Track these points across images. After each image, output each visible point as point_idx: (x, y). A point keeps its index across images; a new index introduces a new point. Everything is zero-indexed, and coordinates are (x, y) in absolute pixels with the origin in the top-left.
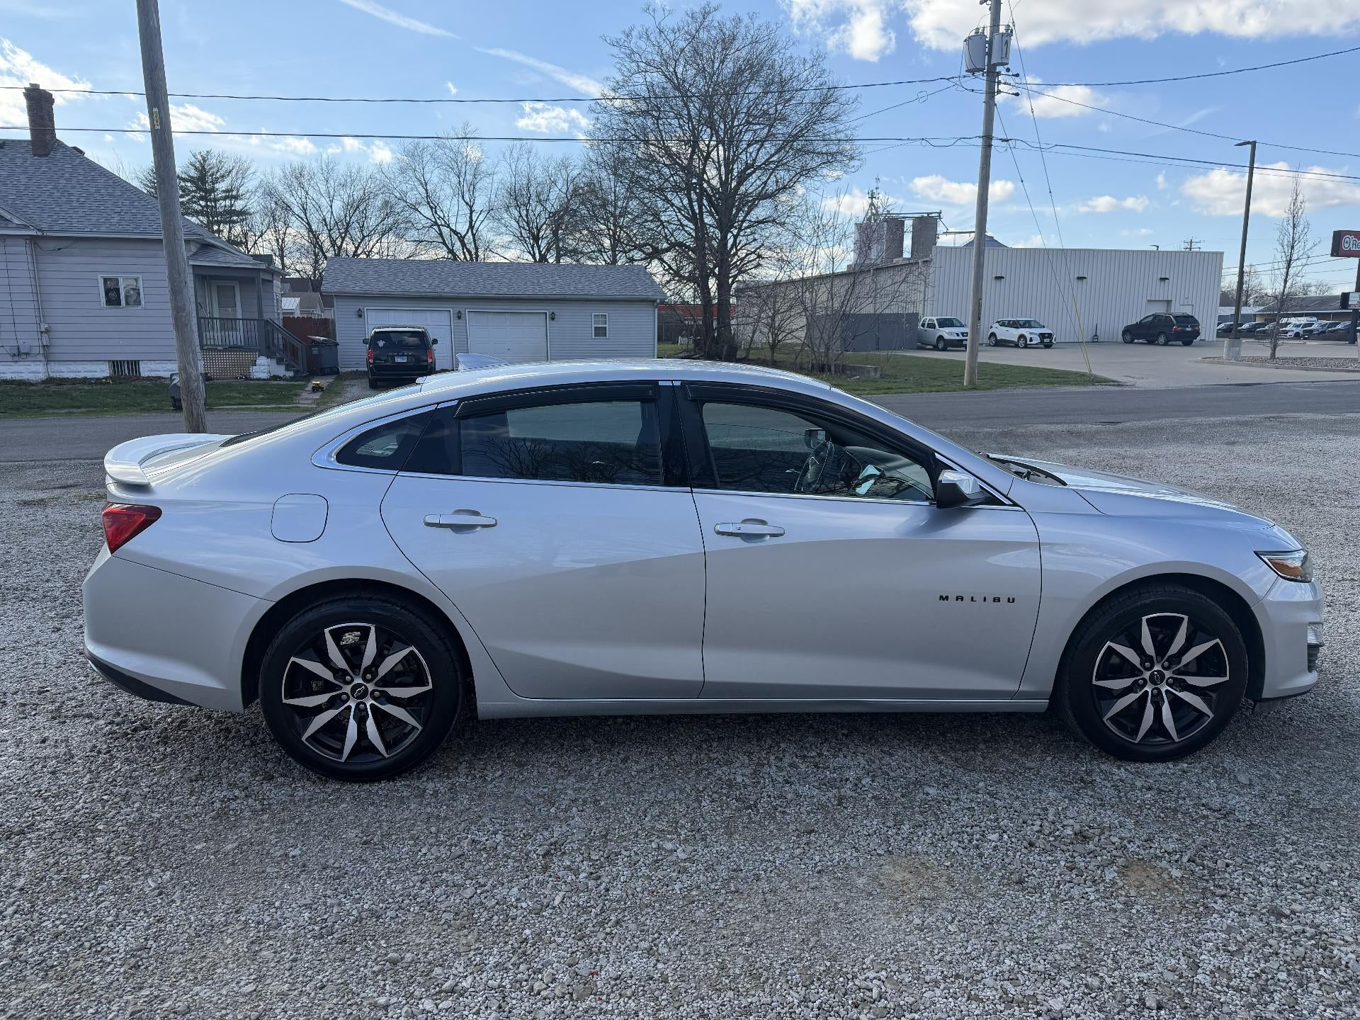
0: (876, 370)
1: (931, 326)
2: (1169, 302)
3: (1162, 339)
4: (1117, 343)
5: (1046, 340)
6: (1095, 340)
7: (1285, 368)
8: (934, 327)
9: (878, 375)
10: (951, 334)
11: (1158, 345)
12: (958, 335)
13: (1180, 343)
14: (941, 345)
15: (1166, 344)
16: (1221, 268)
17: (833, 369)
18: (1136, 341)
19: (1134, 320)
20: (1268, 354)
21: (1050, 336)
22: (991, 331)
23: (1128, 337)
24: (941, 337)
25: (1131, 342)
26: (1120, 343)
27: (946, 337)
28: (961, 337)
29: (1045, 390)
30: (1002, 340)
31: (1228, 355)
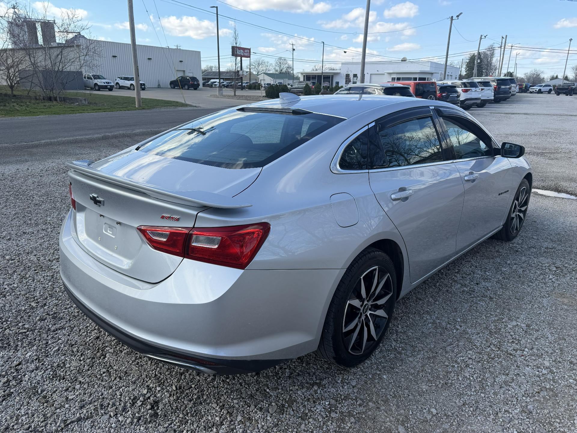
0: (85, 100)
1: (89, 78)
2: (184, 71)
3: (186, 87)
4: (167, 88)
5: (143, 87)
6: (159, 87)
7: (240, 99)
8: (91, 79)
9: (87, 102)
10: (101, 82)
11: (185, 89)
12: (104, 83)
13: (193, 89)
14: (97, 88)
15: (188, 89)
16: (200, 58)
17: (58, 99)
18: (176, 87)
19: (174, 79)
20: (233, 94)
21: (144, 85)
22: (116, 81)
23: (172, 86)
24: (96, 84)
25: (174, 88)
26: (169, 88)
27: (99, 84)
28: (106, 84)
29: (172, 109)
30: (122, 86)
31: (219, 94)
